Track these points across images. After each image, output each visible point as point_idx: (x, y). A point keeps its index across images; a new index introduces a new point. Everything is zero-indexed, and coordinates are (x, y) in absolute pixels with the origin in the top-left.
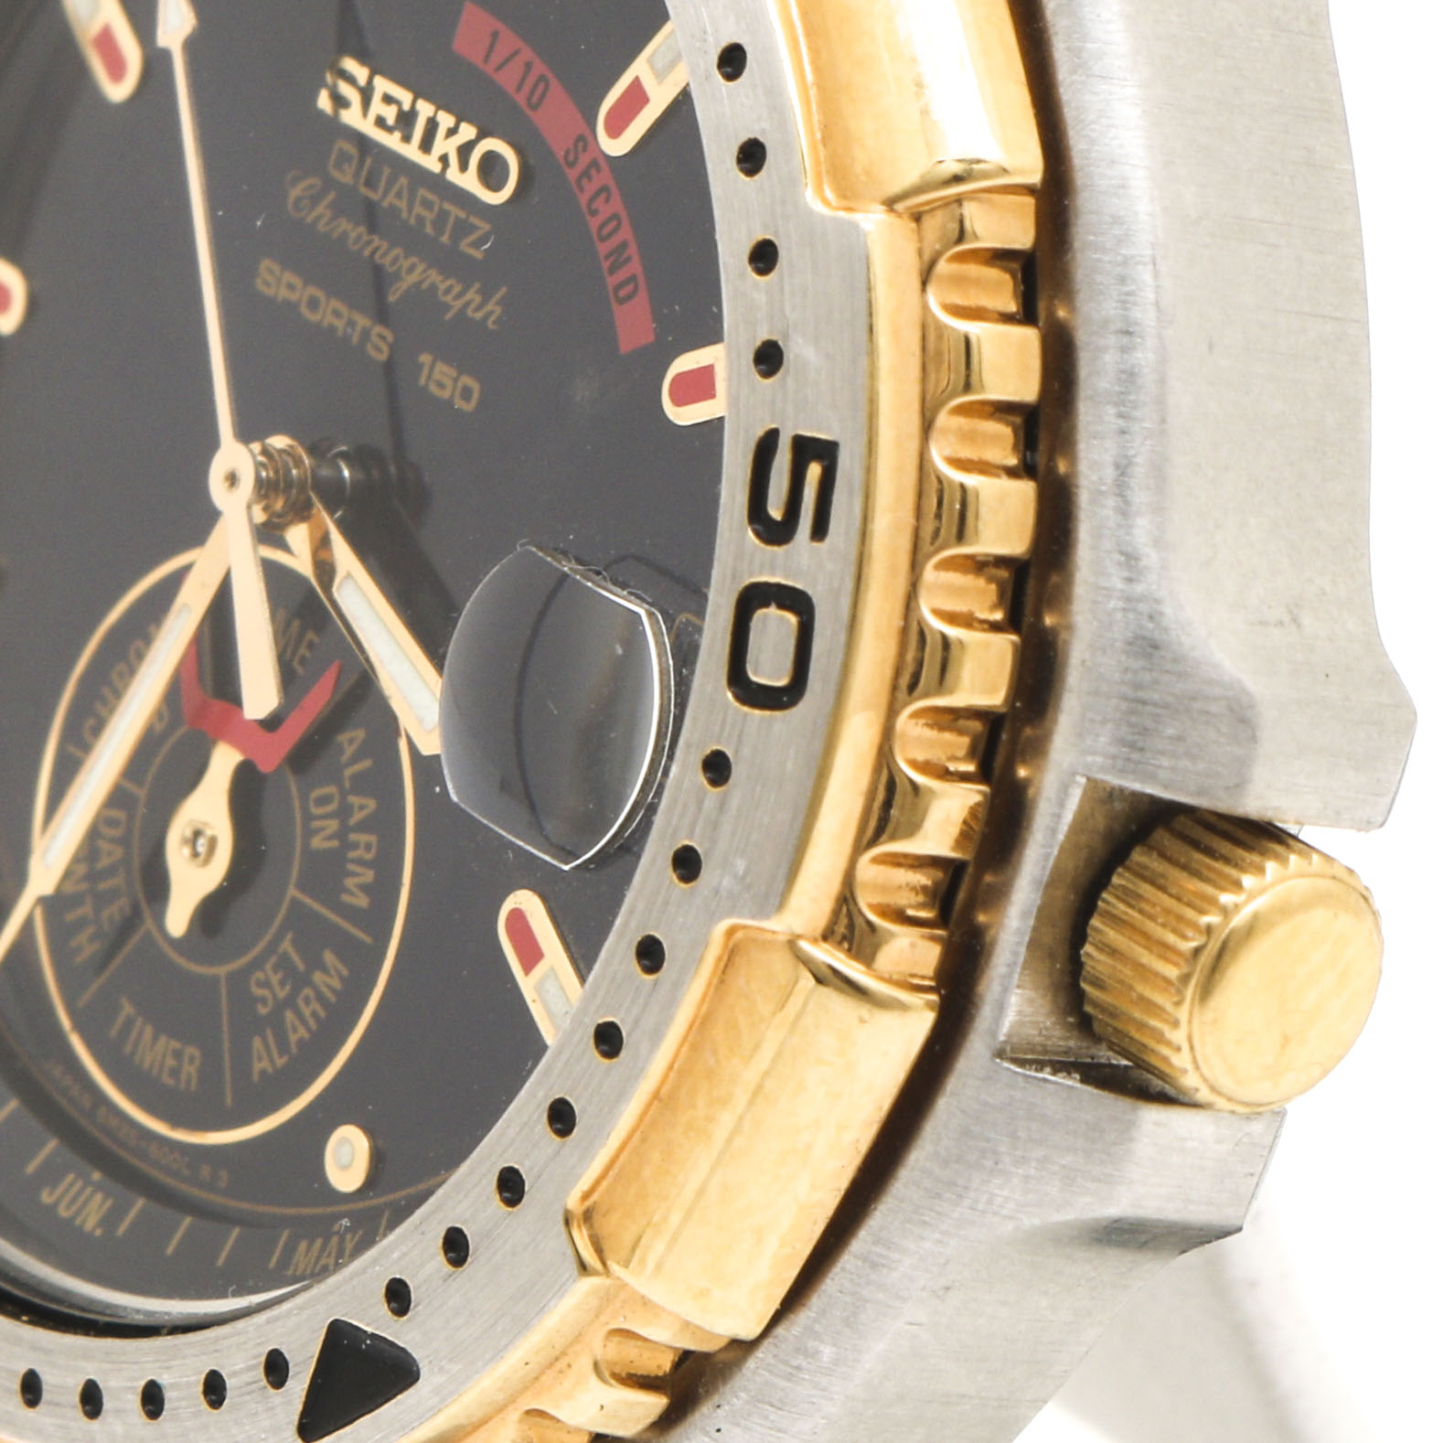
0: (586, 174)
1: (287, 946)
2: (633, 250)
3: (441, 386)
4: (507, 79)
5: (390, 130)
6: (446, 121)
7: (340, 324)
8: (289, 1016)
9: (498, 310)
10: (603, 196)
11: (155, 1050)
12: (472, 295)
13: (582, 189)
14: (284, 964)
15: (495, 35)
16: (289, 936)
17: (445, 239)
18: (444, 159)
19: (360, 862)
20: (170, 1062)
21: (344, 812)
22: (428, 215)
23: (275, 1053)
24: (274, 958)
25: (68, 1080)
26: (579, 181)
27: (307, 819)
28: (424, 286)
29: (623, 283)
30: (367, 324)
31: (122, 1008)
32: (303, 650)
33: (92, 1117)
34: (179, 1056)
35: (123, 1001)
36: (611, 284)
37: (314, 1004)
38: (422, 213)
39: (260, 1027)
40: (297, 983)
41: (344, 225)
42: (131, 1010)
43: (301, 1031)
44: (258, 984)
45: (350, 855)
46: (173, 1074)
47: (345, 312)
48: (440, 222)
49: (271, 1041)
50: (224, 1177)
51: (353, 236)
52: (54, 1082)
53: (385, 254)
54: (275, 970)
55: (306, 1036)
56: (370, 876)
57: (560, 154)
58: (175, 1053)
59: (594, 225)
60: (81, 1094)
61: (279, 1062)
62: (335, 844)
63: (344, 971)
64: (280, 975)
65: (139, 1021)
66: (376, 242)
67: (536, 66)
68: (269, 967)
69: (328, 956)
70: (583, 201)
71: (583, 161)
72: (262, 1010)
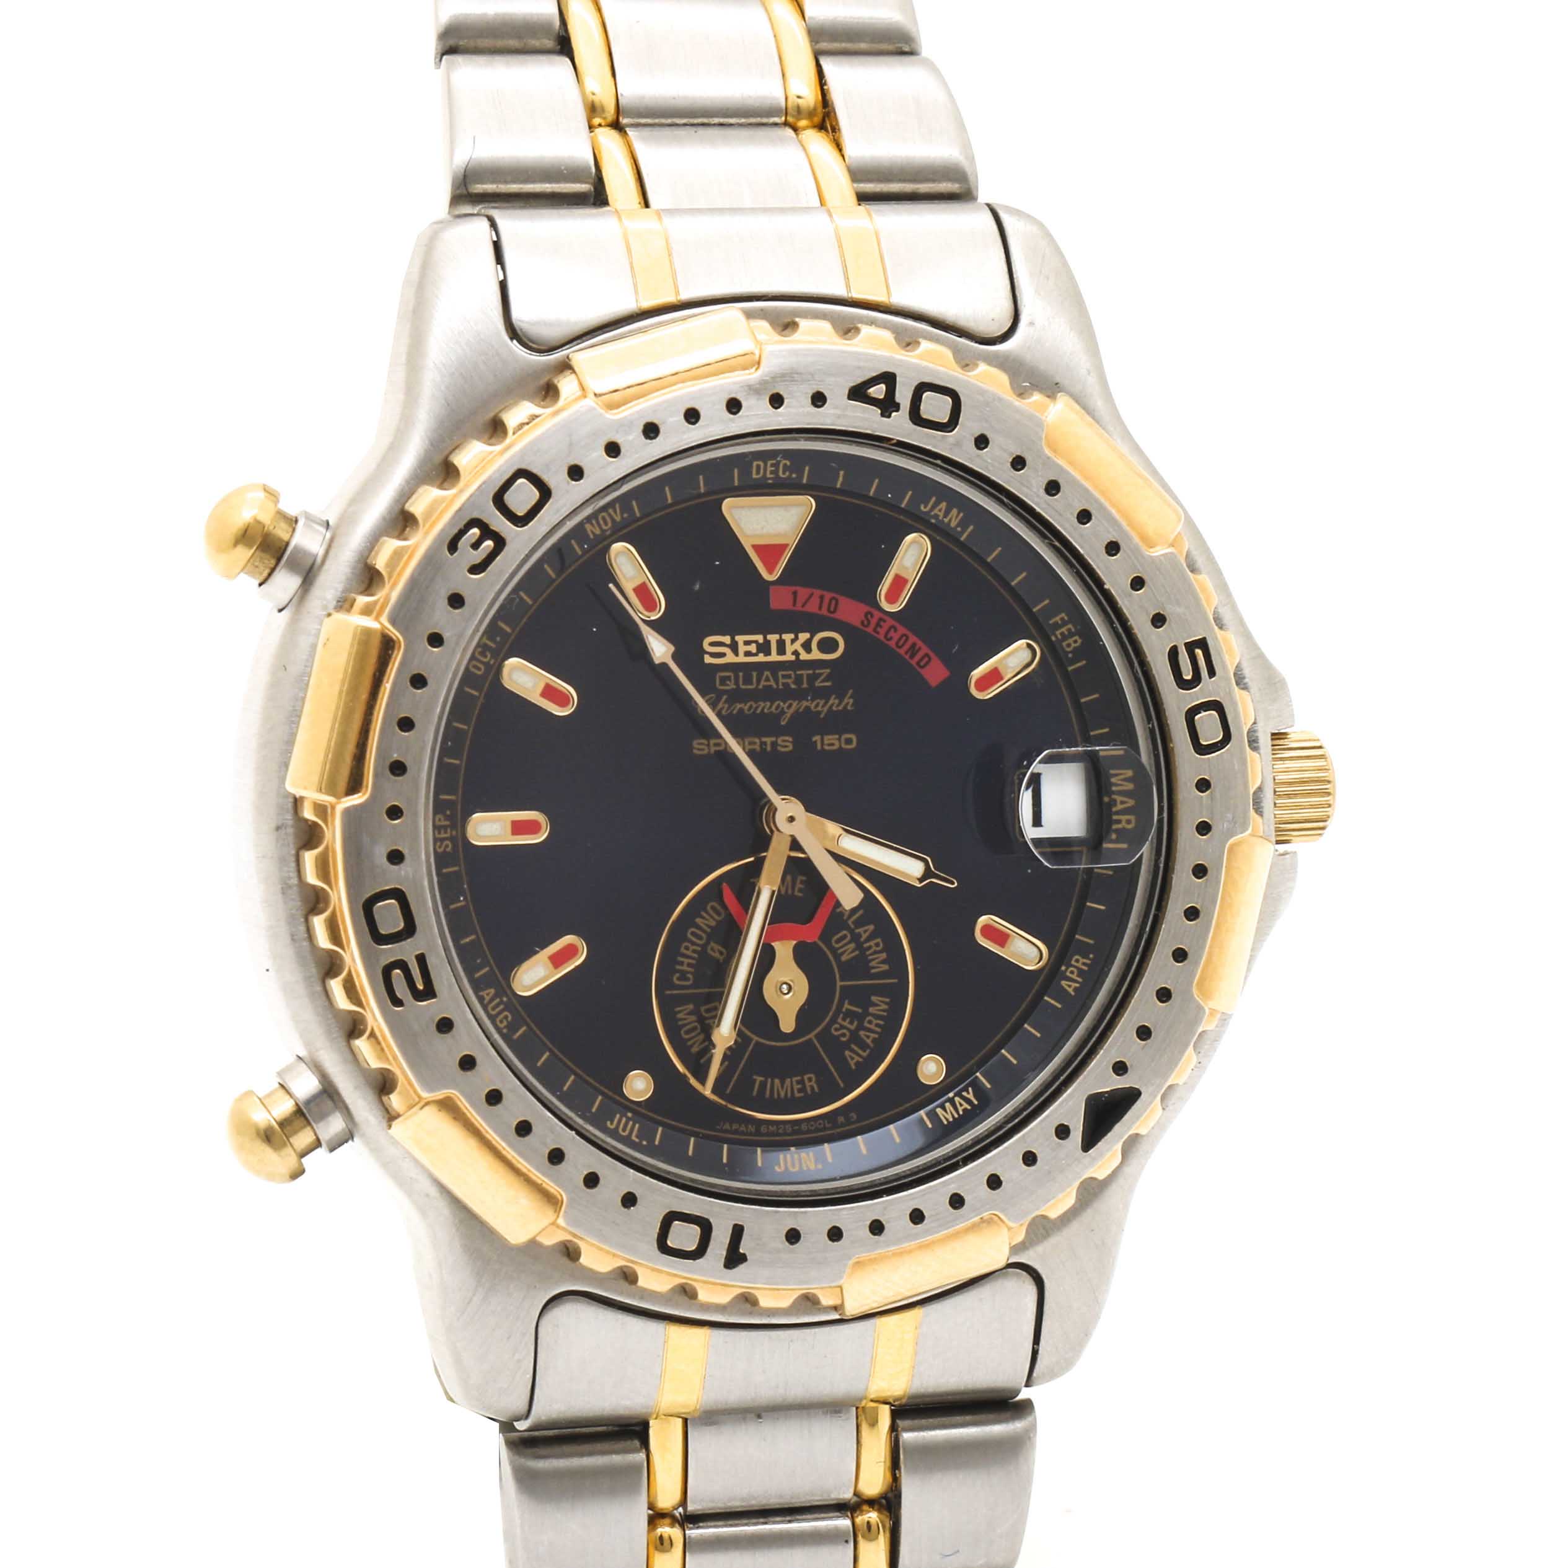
0: (878, 625)
1: (847, 1006)
2: (920, 643)
3: (833, 744)
4: (812, 607)
5: (756, 655)
6: (788, 637)
7: (757, 747)
8: (862, 1033)
9: (851, 701)
10: (892, 630)
11: (781, 1088)
12: (833, 701)
13: (878, 633)
14: (849, 1014)
15: (795, 593)
16: (846, 1002)
17: (805, 686)
18: (796, 653)
19: (876, 952)
20: (796, 1087)
21: (856, 938)
22: (789, 681)
23: (860, 1052)
24: (841, 1015)
25: (735, 1126)
26: (875, 630)
27: (834, 951)
28: (801, 710)
29: (921, 660)
30: (774, 739)
31: (755, 1080)
32: (799, 886)
33: (758, 1133)
34: (801, 1082)
35: (755, 1077)
36: (913, 662)
37: (875, 1022)
38: (785, 681)
39: (846, 1046)
40: (860, 1018)
41: (739, 706)
42: (762, 1079)
43: (873, 1035)
44: (836, 1030)
45: (868, 953)
46: (799, 1091)
47: (757, 740)
48: (798, 680)
49: (856, 1048)
50: (854, 1116)
51: (746, 708)
52: (726, 1131)
53: (771, 707)
54: (844, 1019)
55: (877, 1036)
56: (884, 955)
57: (858, 624)
58: (798, 1082)
59: (892, 644)
60: (747, 1128)
61: (865, 1054)
62: (857, 952)
63: (887, 1000)
64: (848, 1020)
65: (769, 1080)
66: (762, 704)
67: (828, 595)
68: (840, 1020)
69: (874, 999)
70: (882, 637)
71: (874, 622)
72: (844, 1039)
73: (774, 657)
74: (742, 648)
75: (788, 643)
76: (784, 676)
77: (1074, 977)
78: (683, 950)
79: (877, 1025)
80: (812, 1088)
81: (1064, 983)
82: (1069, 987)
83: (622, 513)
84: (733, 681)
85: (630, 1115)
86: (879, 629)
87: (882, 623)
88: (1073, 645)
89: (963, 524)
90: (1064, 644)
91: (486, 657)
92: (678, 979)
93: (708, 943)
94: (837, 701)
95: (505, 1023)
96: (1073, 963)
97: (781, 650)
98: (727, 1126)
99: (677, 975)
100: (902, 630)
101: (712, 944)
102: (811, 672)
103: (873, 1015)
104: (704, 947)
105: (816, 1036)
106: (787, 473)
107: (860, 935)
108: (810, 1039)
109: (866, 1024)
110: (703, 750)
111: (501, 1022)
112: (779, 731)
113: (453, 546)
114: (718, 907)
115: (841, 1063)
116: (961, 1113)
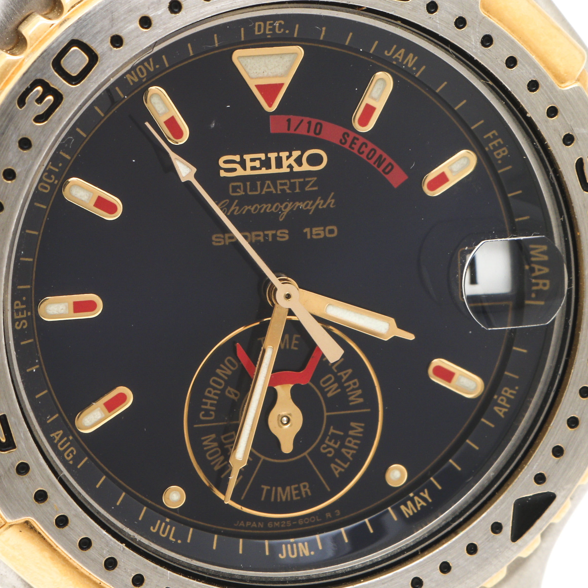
0: (353, 142)
1: (332, 430)
2: (385, 155)
3: (319, 234)
4: (302, 131)
5: (260, 169)
6: (284, 155)
7: (261, 239)
8: (344, 450)
9: (333, 201)
10: (364, 146)
11: (284, 493)
12: (319, 201)
13: (353, 149)
14: (334, 437)
15: (289, 121)
16: (332, 427)
17: (297, 191)
18: (290, 166)
19: (353, 390)
20: (294, 493)
21: (338, 379)
22: (285, 187)
23: (342, 464)
24: (328, 438)
25: (248, 524)
26: (350, 146)
27: (322, 390)
28: (294, 209)
29: (387, 166)
30: (274, 232)
31: (263, 489)
32: (294, 342)
33: (266, 528)
34: (298, 489)
35: (263, 486)
36: (380, 170)
37: (354, 441)
38: (282, 187)
39: (332, 460)
40: (342, 439)
41: (247, 208)
42: (269, 488)
43: (352, 452)
44: (324, 449)
45: (347, 390)
46: (297, 495)
47: (261, 233)
48: (292, 187)
49: (339, 462)
50: (338, 512)
51: (253, 209)
52: (241, 528)
53: (271, 208)
54: (330, 440)
55: (355, 452)
56: (359, 392)
57: (338, 143)
58: (296, 489)
59: (364, 156)
60: (257, 524)
61: (346, 466)
62: (339, 390)
63: (363, 425)
64: (333, 441)
65: (274, 488)
66: (265, 206)
67: (314, 121)
68: (327, 441)
69: (353, 424)
70: (355, 151)
71: (349, 140)
72: (330, 455)
73: (274, 170)
74: (249, 164)
75: (284, 159)
76: (281, 184)
77: (504, 403)
78: (206, 394)
79: (355, 444)
80: (306, 492)
81: (496, 409)
82: (501, 412)
83: (154, 66)
84: (242, 188)
85: (167, 520)
86: (353, 146)
87: (355, 141)
88: (502, 154)
89: (418, 65)
90: (495, 153)
91: (51, 179)
92: (203, 416)
93: (225, 388)
94: (322, 202)
95: (71, 456)
96: (503, 393)
97: (279, 164)
98: (242, 524)
99: (203, 413)
100: (371, 145)
101: (229, 388)
102: (302, 180)
103: (351, 436)
104: (223, 390)
105: (309, 454)
106: (282, 30)
107: (341, 377)
108: (305, 457)
109: (347, 444)
110: (219, 242)
111: (68, 455)
112: (278, 226)
113: (22, 101)
114: (234, 361)
115: (328, 474)
116: (419, 509)
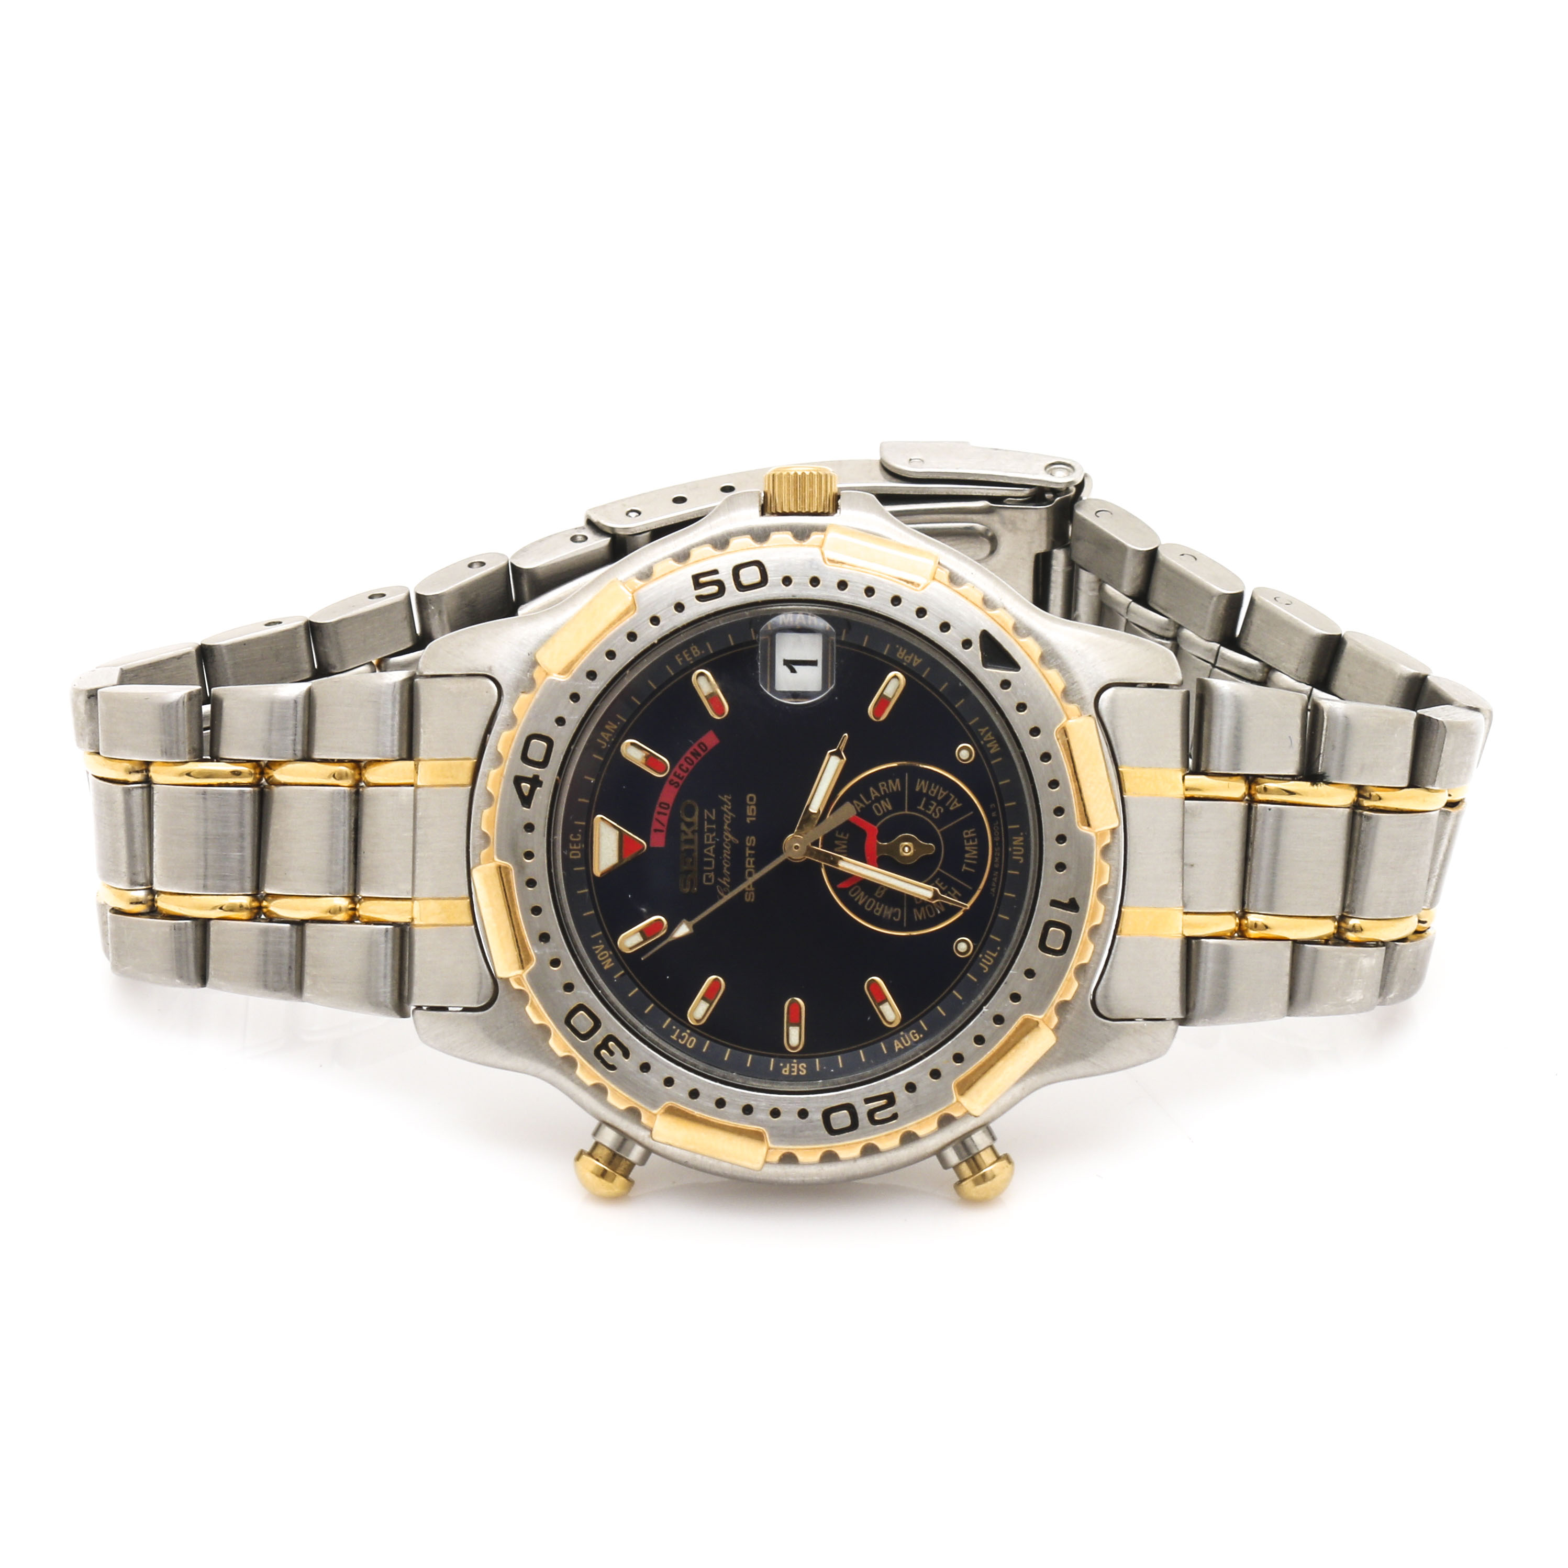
0: (678, 777)
1: (921, 807)
2: (691, 749)
3: (753, 810)
4: (665, 819)
6: (683, 837)
7: (752, 860)
8: (939, 798)
9: (725, 796)
10: (682, 767)
11: (971, 852)
12: (725, 808)
13: (683, 777)
15: (656, 830)
17: (714, 826)
19: (888, 787)
20: (971, 843)
21: (878, 800)
22: (711, 836)
23: (951, 799)
24: (927, 811)
25: (994, 885)
26: (681, 779)
27: (885, 815)
28: (730, 830)
29: (701, 748)
30: (747, 849)
31: (965, 870)
32: (842, 836)
33: (999, 870)
34: (968, 840)
35: (963, 870)
36: (703, 754)
37: (932, 789)
38: (711, 839)
39: (946, 809)
40: (929, 798)
41: (725, 871)
42: (964, 865)
43: (941, 791)
44: (936, 815)
45: (887, 792)
46: (973, 841)
47: (748, 859)
48: (710, 830)
49: (948, 803)
50: (992, 806)
51: (727, 866)
52: (996, 890)
53: (727, 850)
54: (929, 810)
55: (941, 788)
56: (890, 782)
58: (968, 841)
59: (690, 768)
60: (995, 877)
61: (953, 797)
62: (887, 799)
63: (919, 780)
64: (930, 807)
65: (966, 861)
66: (725, 855)
67: (658, 809)
68: (930, 812)
69: (917, 789)
70: (686, 775)
71: (676, 780)
72: (942, 811)
76: (708, 840)
77: (910, 658)
78: (878, 914)
79: (935, 788)
80: (972, 833)
81: (914, 664)
82: (917, 661)
83: (598, 944)
84: (708, 874)
85: (981, 956)
86: (681, 776)
87: (677, 774)
88: (697, 651)
89: (616, 721)
90: (696, 656)
91: (685, 1036)
92: (897, 918)
93: (875, 897)
94: (725, 806)
95: (916, 1035)
96: (901, 657)
97: (690, 842)
98: (993, 890)
99: (894, 918)
100: (682, 761)
101: (876, 894)
102: (706, 822)
103: (927, 791)
104: (877, 900)
105: (939, 828)
106: (579, 835)
107: (876, 797)
108: (942, 833)
109: (933, 795)
110: (752, 895)
111: (915, 1038)
112: (742, 845)
113: (611, 1067)
114: (852, 890)
115: (958, 813)
116: (993, 738)
